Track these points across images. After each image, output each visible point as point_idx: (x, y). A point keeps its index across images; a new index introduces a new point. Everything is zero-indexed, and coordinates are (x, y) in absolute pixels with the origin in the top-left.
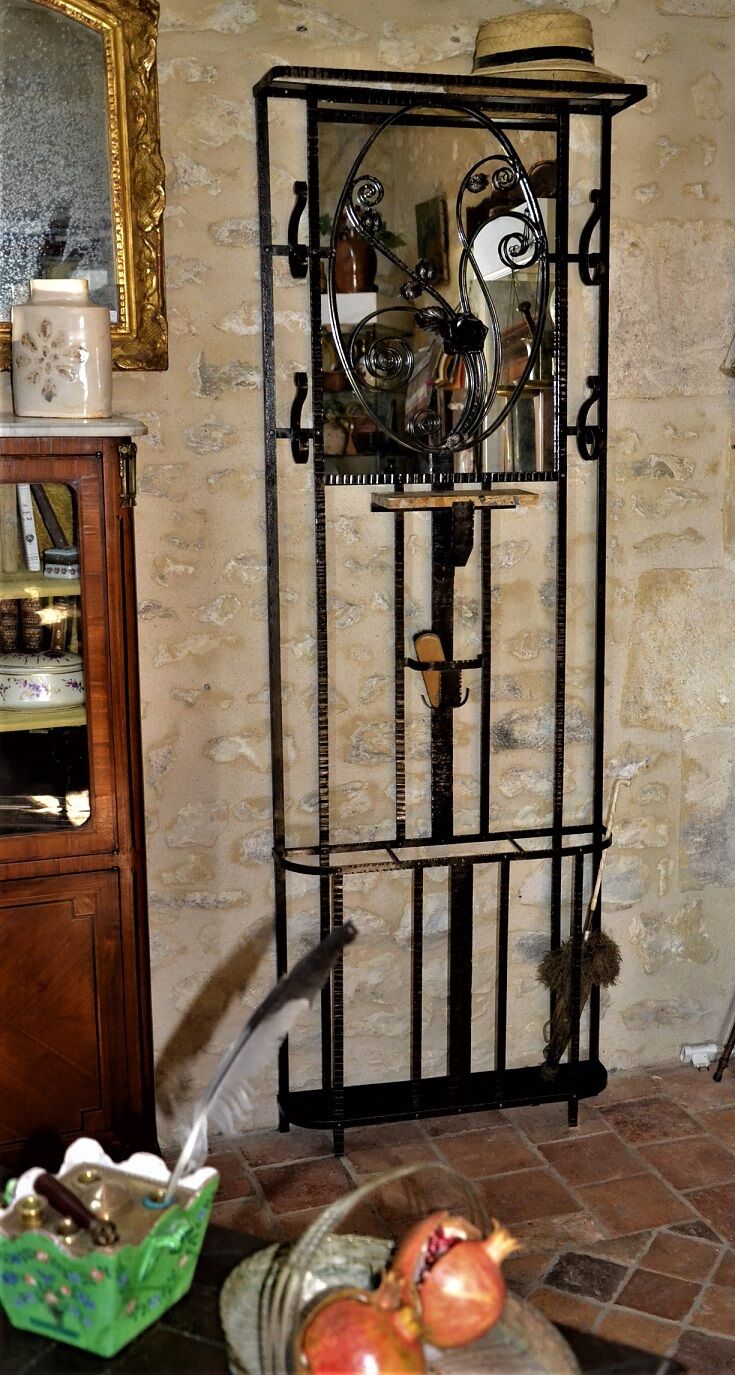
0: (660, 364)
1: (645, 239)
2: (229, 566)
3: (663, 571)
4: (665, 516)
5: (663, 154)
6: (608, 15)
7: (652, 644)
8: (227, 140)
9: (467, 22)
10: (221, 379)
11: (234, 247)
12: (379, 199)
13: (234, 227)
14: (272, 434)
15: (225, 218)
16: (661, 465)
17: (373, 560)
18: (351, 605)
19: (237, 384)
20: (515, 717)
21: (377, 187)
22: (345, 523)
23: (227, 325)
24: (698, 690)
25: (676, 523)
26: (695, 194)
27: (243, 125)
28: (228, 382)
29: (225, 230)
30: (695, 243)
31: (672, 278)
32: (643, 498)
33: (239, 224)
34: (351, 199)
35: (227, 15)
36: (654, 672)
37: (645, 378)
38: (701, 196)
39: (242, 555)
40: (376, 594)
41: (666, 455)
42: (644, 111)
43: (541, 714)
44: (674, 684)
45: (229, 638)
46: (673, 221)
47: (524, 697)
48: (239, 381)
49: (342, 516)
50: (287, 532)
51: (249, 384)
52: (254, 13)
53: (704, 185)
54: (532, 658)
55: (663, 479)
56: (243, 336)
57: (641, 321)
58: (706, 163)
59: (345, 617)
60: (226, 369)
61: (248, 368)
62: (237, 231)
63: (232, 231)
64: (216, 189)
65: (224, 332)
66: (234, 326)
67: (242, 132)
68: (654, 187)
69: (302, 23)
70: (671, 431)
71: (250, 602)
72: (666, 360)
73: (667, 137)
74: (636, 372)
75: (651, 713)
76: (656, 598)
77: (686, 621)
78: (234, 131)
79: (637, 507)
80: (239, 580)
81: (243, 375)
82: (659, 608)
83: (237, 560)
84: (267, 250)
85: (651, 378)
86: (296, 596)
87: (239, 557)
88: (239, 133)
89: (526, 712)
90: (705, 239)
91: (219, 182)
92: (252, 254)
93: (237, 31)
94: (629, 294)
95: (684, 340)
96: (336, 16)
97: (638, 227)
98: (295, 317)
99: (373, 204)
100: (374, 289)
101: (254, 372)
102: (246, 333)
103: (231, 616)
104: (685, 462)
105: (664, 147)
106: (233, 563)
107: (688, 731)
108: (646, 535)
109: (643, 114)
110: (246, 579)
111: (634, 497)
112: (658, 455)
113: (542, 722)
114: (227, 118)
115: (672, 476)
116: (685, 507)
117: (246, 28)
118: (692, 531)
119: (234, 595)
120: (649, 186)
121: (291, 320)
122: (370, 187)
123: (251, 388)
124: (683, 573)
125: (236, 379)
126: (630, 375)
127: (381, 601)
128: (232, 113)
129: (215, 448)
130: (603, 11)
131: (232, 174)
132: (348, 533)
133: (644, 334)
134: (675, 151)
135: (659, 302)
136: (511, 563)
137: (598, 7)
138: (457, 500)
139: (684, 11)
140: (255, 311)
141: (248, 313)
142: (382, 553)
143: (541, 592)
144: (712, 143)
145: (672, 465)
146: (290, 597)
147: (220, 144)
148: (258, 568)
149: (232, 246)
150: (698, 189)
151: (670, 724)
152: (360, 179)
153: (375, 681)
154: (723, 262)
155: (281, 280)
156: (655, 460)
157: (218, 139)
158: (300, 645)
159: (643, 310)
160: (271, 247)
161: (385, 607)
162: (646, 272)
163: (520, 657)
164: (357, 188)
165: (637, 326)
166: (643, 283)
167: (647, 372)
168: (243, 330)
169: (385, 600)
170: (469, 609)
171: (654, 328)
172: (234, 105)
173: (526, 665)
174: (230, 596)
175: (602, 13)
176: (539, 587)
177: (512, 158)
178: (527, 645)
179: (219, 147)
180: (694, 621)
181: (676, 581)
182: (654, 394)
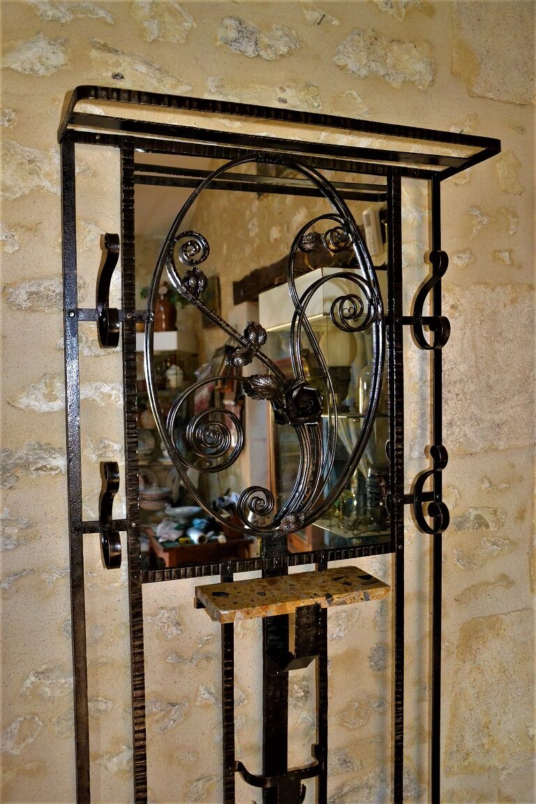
0: (479, 421)
1: (463, 301)
2: (28, 683)
3: (481, 619)
4: (481, 566)
5: (475, 222)
6: (425, 92)
7: (471, 691)
8: (27, 192)
9: (294, 85)
10: (16, 465)
11: (35, 311)
12: (204, 257)
13: (33, 289)
14: (78, 528)
15: (24, 279)
16: (478, 517)
17: (198, 651)
18: (173, 705)
19: (37, 469)
20: (346, 790)
21: (201, 244)
22: (166, 616)
23: (23, 401)
24: (511, 727)
25: (490, 571)
26: (504, 260)
27: (48, 175)
28: (26, 466)
29: (23, 292)
30: (505, 305)
31: (487, 338)
32: (462, 551)
33: (39, 285)
34: (172, 256)
35: (30, 54)
36: (474, 719)
37: (465, 435)
38: (508, 262)
39: (44, 667)
40: (202, 689)
41: (482, 508)
42: (458, 182)
43: (372, 782)
44: (490, 726)
45: (28, 766)
46: (486, 284)
47: (355, 769)
48: (39, 465)
49: (162, 608)
50: (98, 634)
51: (51, 469)
52: (61, 55)
53: (511, 252)
54: (362, 725)
55: (480, 530)
56: (44, 413)
57: (461, 380)
58: (511, 233)
59: (166, 720)
60: (22, 452)
61: (50, 449)
62: (37, 293)
63: (31, 294)
64: (12, 245)
65: (20, 409)
66: (32, 403)
67: (46, 183)
68: (468, 253)
69: (118, 70)
70: (487, 484)
71: (54, 720)
72: (483, 417)
73: (478, 208)
74: (457, 430)
75: (471, 759)
76: (475, 647)
77: (501, 664)
78: (35, 181)
79: (458, 560)
80: (41, 697)
81: (42, 458)
82: (478, 656)
83: (37, 674)
84: (72, 315)
85: (470, 435)
86: (110, 704)
87: (40, 670)
88: (43, 184)
89: (357, 782)
90: (513, 301)
91: (16, 238)
92: (55, 319)
93: (41, 72)
94: (450, 355)
95: (498, 397)
96: (156, 65)
97: (457, 290)
98: (106, 389)
99: (197, 263)
100: (175, 329)
101: (57, 455)
102: (47, 410)
103: (30, 740)
104: (498, 513)
105: (476, 216)
106: (33, 679)
107: (503, 769)
108: (466, 586)
109: (457, 185)
110: (49, 695)
111: (455, 551)
112: (476, 509)
113: (374, 789)
114: (28, 167)
115: (487, 526)
116: (498, 555)
117: (53, 70)
118: (504, 577)
119: (35, 714)
120: (464, 251)
121: (102, 393)
122: (193, 244)
123: (53, 473)
124: (498, 619)
125: (35, 463)
126: (453, 433)
127: (207, 696)
128: (34, 161)
129: (9, 547)
130: (421, 88)
131: (33, 229)
132: (169, 626)
133: (464, 393)
134: (486, 220)
135: (476, 362)
136: (342, 634)
137: (417, 83)
138: (302, 605)
139: (490, 95)
140: (59, 384)
141: (50, 386)
142: (207, 642)
143: (370, 657)
144: (515, 216)
145: (488, 517)
146: (102, 706)
147: (18, 195)
148: (63, 681)
149: (31, 310)
150: (506, 255)
151: (487, 766)
152: (184, 235)
153: (200, 784)
154: (527, 324)
155: (89, 347)
156: (474, 513)
157: (16, 189)
158: (115, 760)
159: (462, 370)
160: (77, 311)
161: (213, 700)
162: (465, 333)
163: (351, 727)
164: (179, 244)
165: (458, 385)
166: (462, 344)
167: (467, 429)
168: (45, 407)
169: (211, 694)
170: (301, 688)
171: (472, 387)
172: (37, 153)
173: (357, 734)
174: (28, 717)
175: (420, 89)
176: (369, 653)
177: (341, 216)
178: (358, 715)
179: (16, 199)
180: (507, 662)
181: (492, 627)
182: (473, 450)
